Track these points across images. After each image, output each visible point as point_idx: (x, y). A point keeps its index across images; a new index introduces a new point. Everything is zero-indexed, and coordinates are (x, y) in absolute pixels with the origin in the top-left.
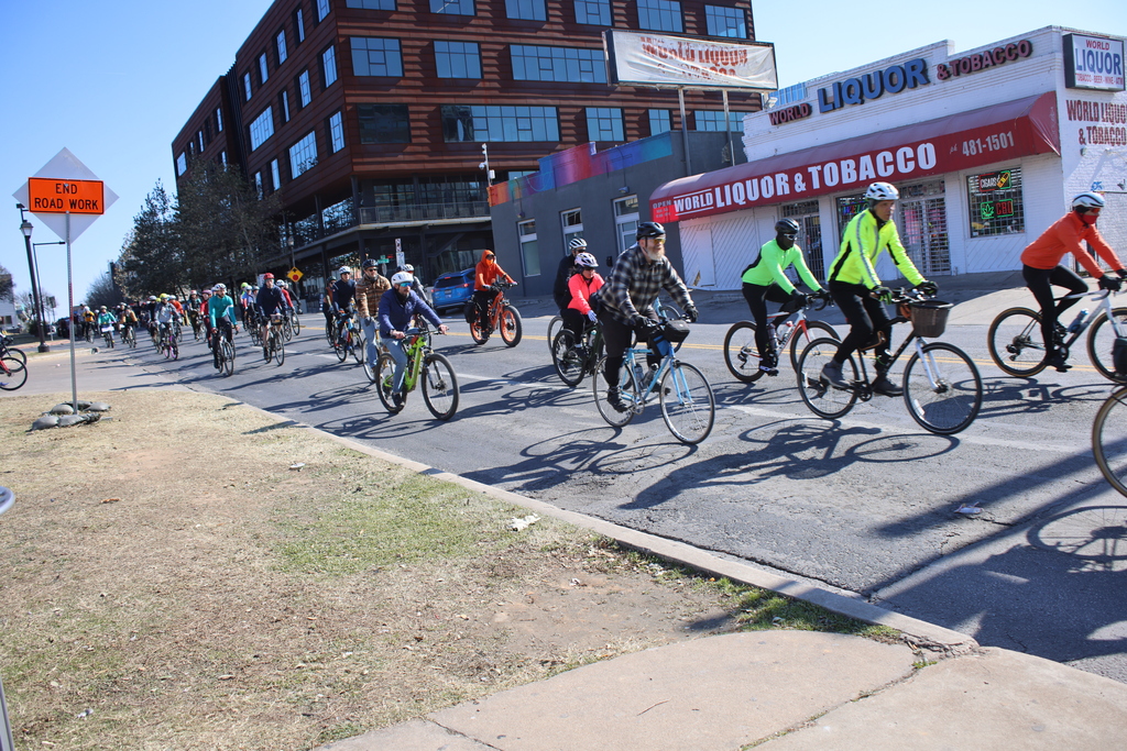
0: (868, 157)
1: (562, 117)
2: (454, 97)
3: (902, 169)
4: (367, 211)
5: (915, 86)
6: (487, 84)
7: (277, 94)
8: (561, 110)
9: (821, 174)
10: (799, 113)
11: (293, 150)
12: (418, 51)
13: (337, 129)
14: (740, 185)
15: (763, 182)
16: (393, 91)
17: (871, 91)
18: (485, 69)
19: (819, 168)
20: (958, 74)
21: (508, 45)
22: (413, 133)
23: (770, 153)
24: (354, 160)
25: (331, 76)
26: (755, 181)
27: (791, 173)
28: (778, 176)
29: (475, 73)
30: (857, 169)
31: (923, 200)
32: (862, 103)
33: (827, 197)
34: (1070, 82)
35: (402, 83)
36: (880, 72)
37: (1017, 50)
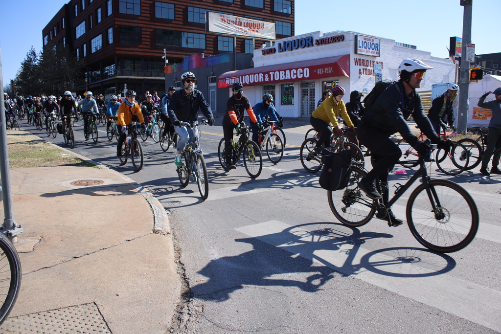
0: (289, 71)
1: (207, 39)
2: (162, 26)
3: (299, 77)
4: (120, 71)
5: (309, 46)
6: (177, 22)
7: (88, 16)
8: (207, 36)
9: (274, 75)
10: (271, 51)
11: (93, 41)
12: (148, 5)
13: (111, 34)
14: (248, 76)
15: (255, 76)
16: (136, 21)
17: (295, 46)
18: (176, 16)
19: (273, 73)
20: (322, 44)
21: (187, 7)
22: (143, 39)
23: (261, 65)
24: (117, 48)
25: (110, 12)
26: (253, 75)
27: (264, 74)
28: (260, 74)
29: (172, 17)
30: (285, 75)
31: (309, 89)
32: (292, 50)
33: (278, 84)
34: (356, 52)
35: (140, 18)
36: (298, 40)
37: (338, 38)
